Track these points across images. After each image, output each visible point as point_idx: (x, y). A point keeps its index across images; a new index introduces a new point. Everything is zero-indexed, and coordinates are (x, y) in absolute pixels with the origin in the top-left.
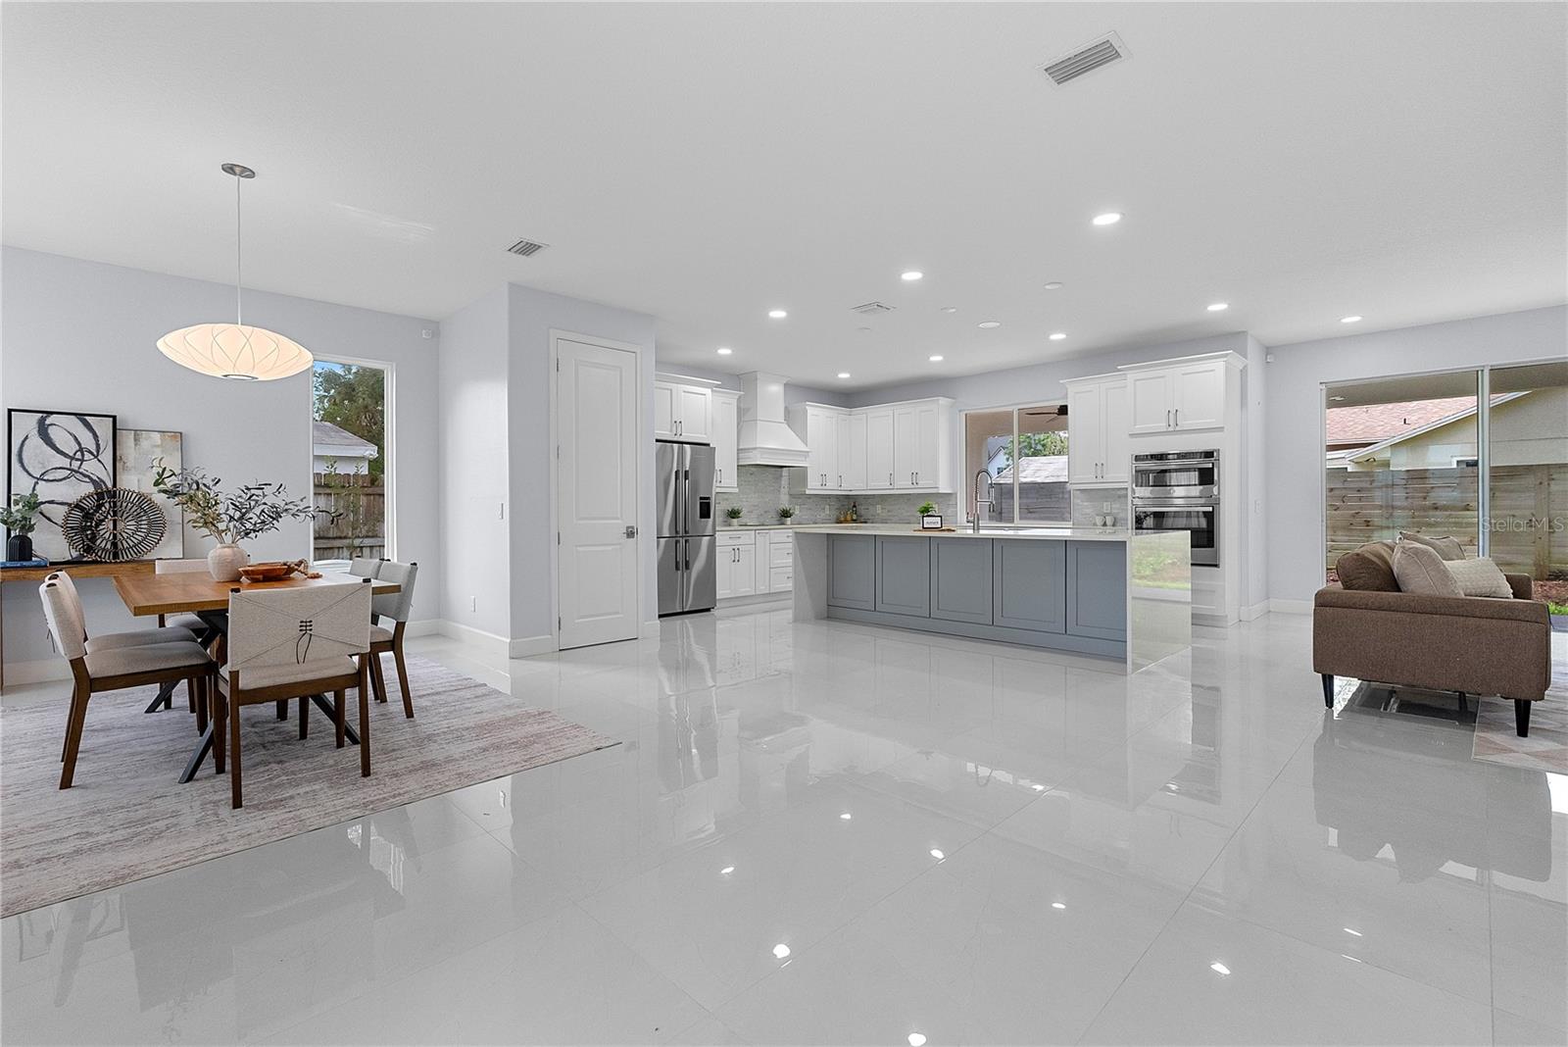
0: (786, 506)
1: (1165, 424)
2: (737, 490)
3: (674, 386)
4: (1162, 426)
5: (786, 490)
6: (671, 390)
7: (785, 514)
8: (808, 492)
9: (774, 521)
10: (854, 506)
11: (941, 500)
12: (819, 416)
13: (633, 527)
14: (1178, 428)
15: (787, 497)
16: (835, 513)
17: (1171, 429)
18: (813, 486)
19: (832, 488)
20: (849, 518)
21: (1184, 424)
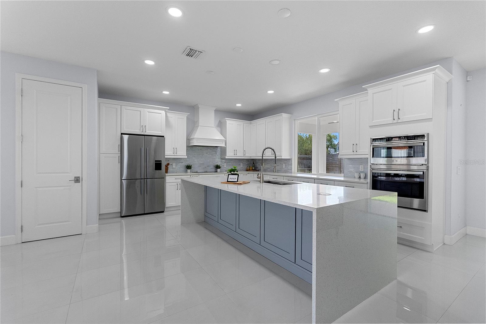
0: (219, 164)
1: (391, 119)
2: (186, 157)
3: (142, 109)
4: (390, 120)
5: (219, 156)
6: (140, 111)
7: (218, 167)
8: (226, 158)
9: (214, 170)
10: (254, 164)
11: (286, 161)
12: (232, 124)
13: (79, 177)
14: (399, 121)
15: (220, 160)
16: (245, 167)
17: (395, 122)
18: (230, 155)
19: (240, 155)
20: (251, 169)
21: (403, 118)
